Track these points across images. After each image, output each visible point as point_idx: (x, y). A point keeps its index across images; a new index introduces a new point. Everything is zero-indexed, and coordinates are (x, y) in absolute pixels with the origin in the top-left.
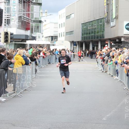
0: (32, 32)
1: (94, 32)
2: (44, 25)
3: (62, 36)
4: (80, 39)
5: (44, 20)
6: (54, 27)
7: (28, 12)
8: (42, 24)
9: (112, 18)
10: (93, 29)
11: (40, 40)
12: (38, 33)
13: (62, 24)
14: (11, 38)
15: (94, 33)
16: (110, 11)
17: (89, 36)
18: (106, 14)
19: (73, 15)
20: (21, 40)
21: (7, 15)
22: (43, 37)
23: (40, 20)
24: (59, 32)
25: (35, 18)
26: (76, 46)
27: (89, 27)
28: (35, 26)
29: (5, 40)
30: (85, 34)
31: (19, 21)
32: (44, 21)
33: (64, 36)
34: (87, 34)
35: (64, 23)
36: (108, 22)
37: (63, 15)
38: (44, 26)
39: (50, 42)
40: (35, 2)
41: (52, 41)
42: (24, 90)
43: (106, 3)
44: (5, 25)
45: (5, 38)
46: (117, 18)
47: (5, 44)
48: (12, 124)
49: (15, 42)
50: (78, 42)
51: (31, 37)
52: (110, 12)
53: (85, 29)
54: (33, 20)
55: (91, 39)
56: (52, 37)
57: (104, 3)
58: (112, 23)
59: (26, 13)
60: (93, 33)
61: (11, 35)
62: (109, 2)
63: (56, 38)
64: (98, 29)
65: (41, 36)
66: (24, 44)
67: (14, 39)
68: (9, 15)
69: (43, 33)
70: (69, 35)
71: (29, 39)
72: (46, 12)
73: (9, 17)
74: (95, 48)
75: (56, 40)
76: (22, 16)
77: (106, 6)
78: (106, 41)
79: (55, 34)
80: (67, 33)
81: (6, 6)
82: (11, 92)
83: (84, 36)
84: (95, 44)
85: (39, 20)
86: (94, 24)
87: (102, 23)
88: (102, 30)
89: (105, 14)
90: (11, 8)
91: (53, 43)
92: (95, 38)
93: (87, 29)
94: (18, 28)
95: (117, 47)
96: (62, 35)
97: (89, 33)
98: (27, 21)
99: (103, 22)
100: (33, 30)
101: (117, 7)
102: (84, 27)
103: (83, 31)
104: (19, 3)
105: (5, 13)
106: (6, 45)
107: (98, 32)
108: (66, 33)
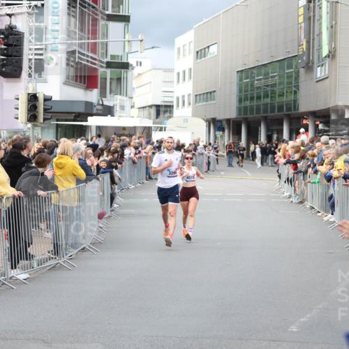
0: (103, 94)
1: (271, 94)
2: (136, 75)
3: (184, 105)
4: (232, 113)
5: (137, 62)
6: (164, 82)
7: (92, 39)
8: (130, 73)
9: (319, 56)
10: (268, 86)
11: (124, 115)
12: (119, 97)
13: (184, 72)
14: (45, 110)
15: (271, 97)
16: (313, 36)
17: (257, 105)
18: (304, 47)
19: (213, 49)
20: (74, 115)
21: (36, 49)
22: (132, 107)
23: (125, 61)
24: (176, 95)
25: (111, 56)
26: (221, 133)
27: (257, 80)
28: (111, 79)
29: (28, 114)
30: (247, 100)
31: (68, 64)
32: (137, 65)
33: (190, 104)
34: (252, 99)
35: (190, 70)
36: (309, 67)
37: (187, 47)
38: (136, 77)
39: (151, 121)
40: (112, 12)
41: (157, 118)
42: (80, 251)
43: (302, 16)
44: (30, 74)
45: (28, 110)
46: (332, 55)
47: (29, 125)
48: (43, 341)
49: (57, 120)
50: (228, 121)
51: (100, 107)
52: (313, 39)
53: (248, 85)
54: (105, 60)
55: (264, 113)
56: (158, 107)
57: (299, 16)
58: (319, 69)
59: (88, 43)
60: (268, 96)
61: (47, 103)
62: (312, 14)
63: (169, 109)
64: (282, 87)
65: (127, 104)
66: (82, 125)
67: (54, 112)
68: (42, 49)
69: (134, 96)
70: (204, 103)
71: (95, 111)
72: (141, 41)
73: (41, 55)
74: (275, 136)
75: (168, 114)
76: (75, 50)
77: (303, 25)
78: (304, 118)
79: (166, 99)
80: (198, 97)
81: (31, 24)
82: (43, 257)
83: (243, 105)
84: (274, 126)
85: (123, 61)
86: (272, 73)
87: (291, 70)
88: (294, 89)
89: (299, 45)
90: (46, 28)
91: (161, 123)
92: (273, 111)
93: (252, 85)
94: (64, 84)
95: (332, 135)
96: (184, 102)
97: (259, 98)
98: (89, 64)
99: (297, 67)
100: (106, 88)
101: (332, 27)
102: (244, 81)
103: (240, 91)
104: (69, 14)
105: (30, 42)
106: (33, 128)
107: (281, 95)
108: (196, 96)
